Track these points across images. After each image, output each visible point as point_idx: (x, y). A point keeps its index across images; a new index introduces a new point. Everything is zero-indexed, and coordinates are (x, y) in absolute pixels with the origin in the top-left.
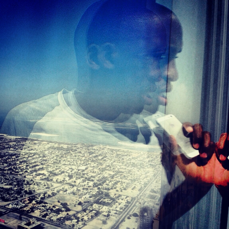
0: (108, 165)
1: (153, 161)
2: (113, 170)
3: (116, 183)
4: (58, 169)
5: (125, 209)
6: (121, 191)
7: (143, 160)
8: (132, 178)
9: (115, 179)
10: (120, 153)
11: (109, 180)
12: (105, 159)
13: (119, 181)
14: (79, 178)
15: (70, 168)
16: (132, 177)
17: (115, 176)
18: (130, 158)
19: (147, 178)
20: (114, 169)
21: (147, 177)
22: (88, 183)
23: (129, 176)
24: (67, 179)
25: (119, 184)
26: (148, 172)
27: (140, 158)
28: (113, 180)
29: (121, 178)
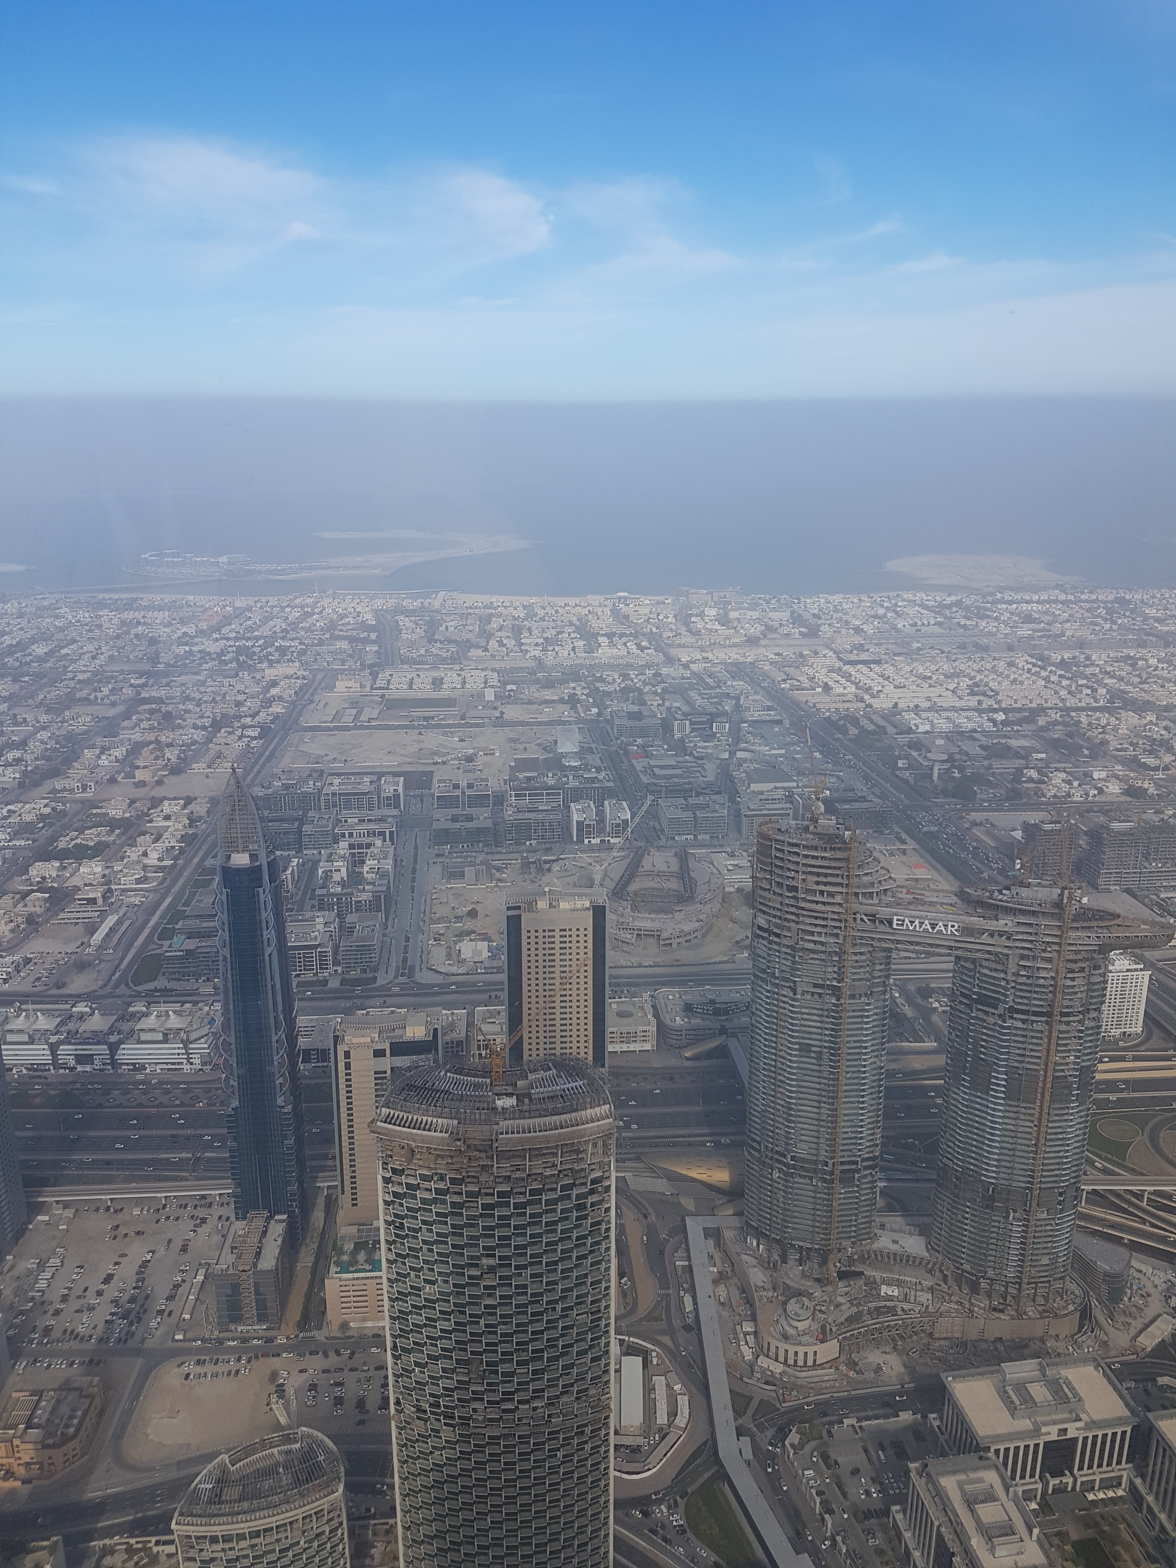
0: (81, 677)
2: (112, 698)
3: (133, 753)
6: (160, 783)
7: (249, 635)
8: (206, 720)
9: (124, 735)
10: (139, 615)
11: (93, 746)
12: (63, 651)
13: (146, 743)
16: (202, 717)
17: (126, 723)
18: (185, 634)
19: (272, 709)
20: (113, 691)
21: (268, 703)
23: (187, 711)
25: (145, 753)
26: (274, 684)
27: (233, 626)
28: (116, 740)
29: (152, 728)
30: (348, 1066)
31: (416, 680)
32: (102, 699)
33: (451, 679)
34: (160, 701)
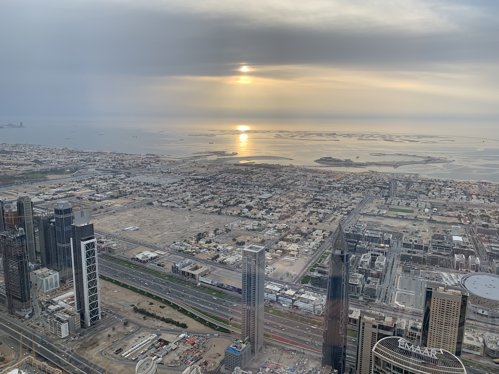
2: (307, 198)
3: (309, 214)
4: (233, 198)
5: (320, 246)
6: (316, 224)
9: (308, 209)
11: (299, 211)
12: (296, 183)
13: (314, 212)
14: (261, 210)
15: (249, 197)
16: (331, 206)
17: (309, 205)
18: (329, 181)
19: (351, 207)
21: (351, 204)
23: (327, 204)
24: (245, 210)
25: (313, 215)
27: (344, 180)
28: (306, 210)
29: (316, 208)
30: (363, 328)
31: (401, 203)
32: (304, 198)
33: (413, 204)
34: (319, 200)
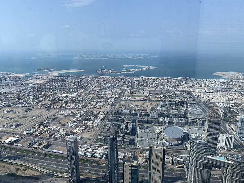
1: (119, 83)
3: (97, 103)
5: (103, 120)
6: (101, 108)
7: (113, 83)
13: (99, 102)
14: (72, 103)
15: (65, 96)
17: (96, 98)
20: (95, 92)
21: (115, 95)
22: (78, 106)
24: (64, 105)
25: (99, 103)
26: (116, 92)
27: (111, 82)
28: (95, 101)
29: (100, 99)
30: (125, 168)
31: (137, 92)
32: (93, 94)
33: (141, 91)
34: (101, 94)
